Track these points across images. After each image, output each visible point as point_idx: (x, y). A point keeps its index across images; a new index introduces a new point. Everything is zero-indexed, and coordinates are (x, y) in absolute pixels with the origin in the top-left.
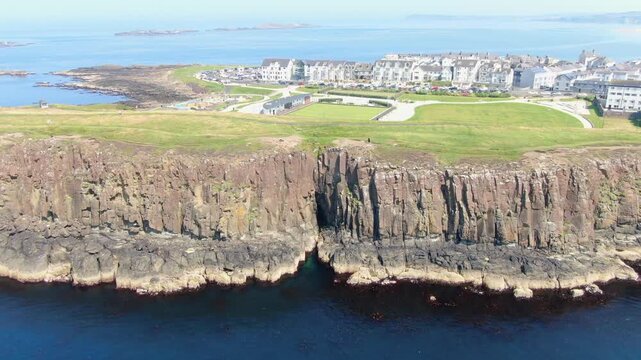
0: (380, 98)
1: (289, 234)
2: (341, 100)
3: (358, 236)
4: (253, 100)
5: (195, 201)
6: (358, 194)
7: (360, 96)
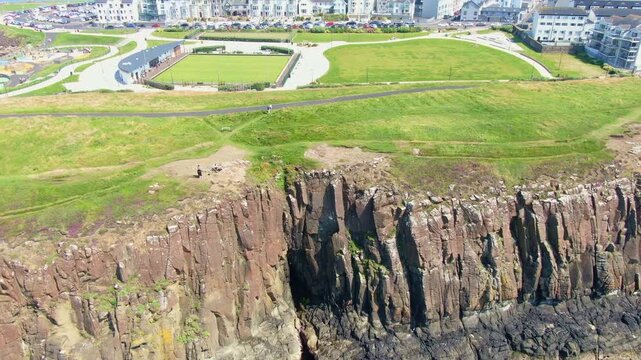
0: (271, 41)
1: (260, 340)
2: (224, 48)
3: (384, 322)
4: (95, 55)
5: (60, 334)
6: (377, 253)
7: (244, 40)
